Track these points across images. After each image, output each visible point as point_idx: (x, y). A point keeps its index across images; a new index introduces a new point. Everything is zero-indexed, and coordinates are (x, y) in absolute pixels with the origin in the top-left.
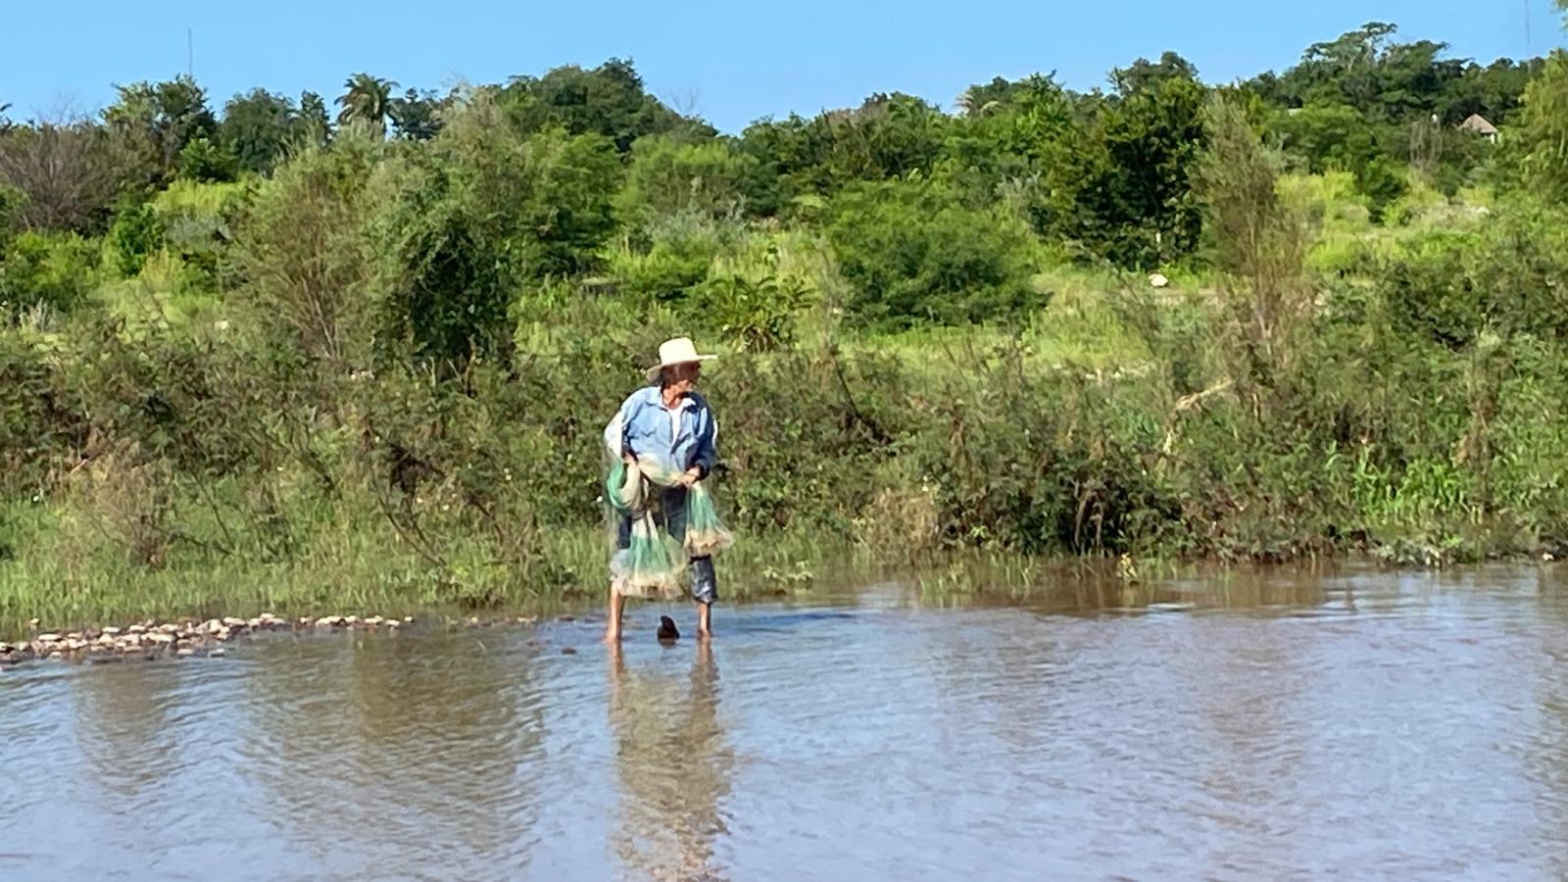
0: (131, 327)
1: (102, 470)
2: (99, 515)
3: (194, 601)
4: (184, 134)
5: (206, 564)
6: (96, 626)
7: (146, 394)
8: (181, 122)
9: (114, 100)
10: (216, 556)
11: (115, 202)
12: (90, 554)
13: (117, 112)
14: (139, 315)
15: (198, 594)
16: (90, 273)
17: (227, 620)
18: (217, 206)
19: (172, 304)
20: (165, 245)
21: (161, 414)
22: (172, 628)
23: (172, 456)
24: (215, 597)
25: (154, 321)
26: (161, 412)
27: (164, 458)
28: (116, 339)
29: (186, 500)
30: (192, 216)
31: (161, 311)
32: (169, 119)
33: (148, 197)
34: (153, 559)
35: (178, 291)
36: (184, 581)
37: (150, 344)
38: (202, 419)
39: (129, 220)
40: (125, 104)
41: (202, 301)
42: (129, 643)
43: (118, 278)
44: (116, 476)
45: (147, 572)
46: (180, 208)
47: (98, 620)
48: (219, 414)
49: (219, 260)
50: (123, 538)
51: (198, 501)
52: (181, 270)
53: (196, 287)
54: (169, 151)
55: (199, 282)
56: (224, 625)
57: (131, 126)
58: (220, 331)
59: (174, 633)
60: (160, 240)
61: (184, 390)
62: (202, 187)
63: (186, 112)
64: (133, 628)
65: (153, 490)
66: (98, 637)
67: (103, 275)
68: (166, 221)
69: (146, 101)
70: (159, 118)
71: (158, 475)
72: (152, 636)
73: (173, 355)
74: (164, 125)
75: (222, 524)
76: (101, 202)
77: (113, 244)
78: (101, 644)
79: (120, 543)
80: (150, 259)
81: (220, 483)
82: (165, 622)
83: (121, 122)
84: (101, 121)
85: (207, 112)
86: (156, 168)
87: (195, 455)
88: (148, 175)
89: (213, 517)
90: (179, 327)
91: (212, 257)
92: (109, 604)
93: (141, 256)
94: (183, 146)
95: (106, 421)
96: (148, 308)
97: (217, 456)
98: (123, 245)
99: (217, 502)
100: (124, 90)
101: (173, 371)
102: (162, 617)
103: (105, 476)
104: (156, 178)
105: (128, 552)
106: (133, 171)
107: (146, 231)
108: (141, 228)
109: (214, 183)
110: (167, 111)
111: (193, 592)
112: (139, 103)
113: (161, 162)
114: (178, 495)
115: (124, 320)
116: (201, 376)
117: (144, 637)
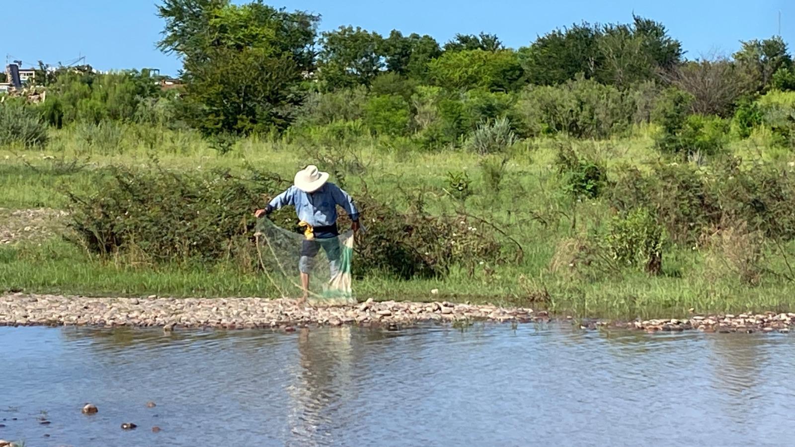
0: (745, 163)
1: (727, 234)
2: (726, 257)
3: (773, 303)
4: (775, 66)
5: (779, 284)
6: (722, 313)
7: (752, 197)
8: (774, 60)
9: (739, 48)
10: (785, 282)
11: (738, 100)
12: (720, 277)
13: (741, 55)
14: (749, 157)
15: (775, 300)
16: (724, 136)
17: (790, 314)
18: (790, 102)
19: (766, 152)
20: (762, 122)
21: (760, 207)
22: (761, 316)
23: (763, 229)
24: (784, 302)
25: (757, 160)
26: (759, 207)
27: (759, 231)
28: (737, 169)
29: (770, 252)
30: (777, 108)
31: (761, 155)
32: (768, 58)
33: (755, 98)
34: (752, 281)
35: (768, 145)
36: (768, 293)
37: (754, 172)
38: (780, 211)
39: (745, 110)
40: (745, 51)
41: (781, 151)
42: (739, 323)
43: (738, 139)
44: (735, 238)
45: (749, 288)
46: (772, 104)
47: (724, 310)
48: (788, 209)
49: (791, 130)
50: (737, 270)
51: (777, 253)
52: (771, 135)
53: (778, 145)
54: (767, 74)
55: (780, 142)
56: (788, 316)
57: (748, 62)
58: (790, 167)
59: (762, 320)
60: (760, 120)
61: (771, 196)
62: (783, 93)
63: (776, 55)
64: (741, 316)
65: (753, 246)
66: (724, 319)
67: (730, 137)
68: (764, 110)
69: (756, 49)
70: (763, 58)
71: (756, 239)
72: (751, 320)
73: (765, 178)
74: (765, 61)
75: (788, 265)
76: (731, 100)
77: (736, 121)
78: (725, 323)
79: (736, 272)
80: (755, 130)
81: (788, 244)
82: (758, 314)
83: (742, 60)
84: (732, 59)
85: (787, 56)
86: (760, 84)
87: (775, 229)
88: (756, 87)
89: (783, 261)
90: (769, 164)
91: (787, 129)
92: (729, 303)
93: (750, 128)
94: (774, 73)
95: (731, 210)
96: (754, 153)
97: (787, 230)
98: (741, 122)
99: (786, 254)
100: (745, 44)
101: (765, 186)
102: (757, 311)
103: (729, 239)
104: (760, 88)
105: (740, 277)
106: (749, 84)
107: (752, 115)
108: (751, 113)
109: (789, 91)
110: (767, 55)
111: (773, 298)
112: (752, 50)
113: (762, 80)
114: (766, 250)
115: (741, 160)
116: (780, 189)
117: (747, 320)
